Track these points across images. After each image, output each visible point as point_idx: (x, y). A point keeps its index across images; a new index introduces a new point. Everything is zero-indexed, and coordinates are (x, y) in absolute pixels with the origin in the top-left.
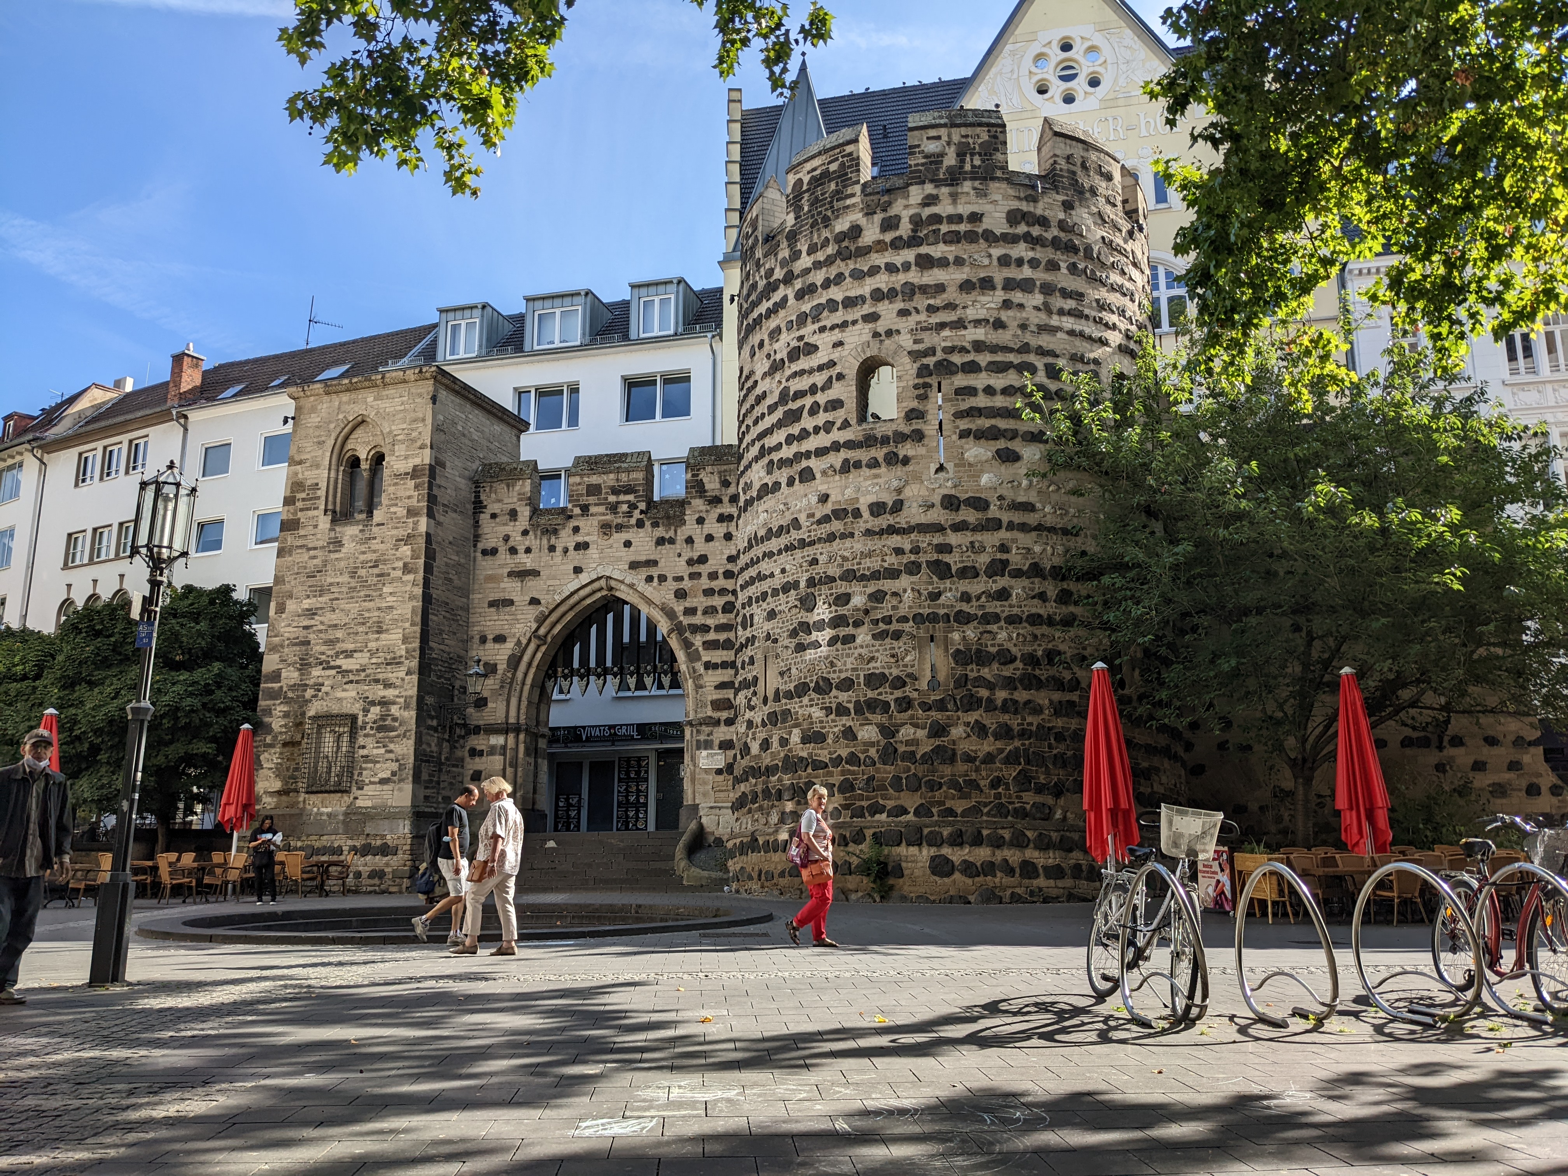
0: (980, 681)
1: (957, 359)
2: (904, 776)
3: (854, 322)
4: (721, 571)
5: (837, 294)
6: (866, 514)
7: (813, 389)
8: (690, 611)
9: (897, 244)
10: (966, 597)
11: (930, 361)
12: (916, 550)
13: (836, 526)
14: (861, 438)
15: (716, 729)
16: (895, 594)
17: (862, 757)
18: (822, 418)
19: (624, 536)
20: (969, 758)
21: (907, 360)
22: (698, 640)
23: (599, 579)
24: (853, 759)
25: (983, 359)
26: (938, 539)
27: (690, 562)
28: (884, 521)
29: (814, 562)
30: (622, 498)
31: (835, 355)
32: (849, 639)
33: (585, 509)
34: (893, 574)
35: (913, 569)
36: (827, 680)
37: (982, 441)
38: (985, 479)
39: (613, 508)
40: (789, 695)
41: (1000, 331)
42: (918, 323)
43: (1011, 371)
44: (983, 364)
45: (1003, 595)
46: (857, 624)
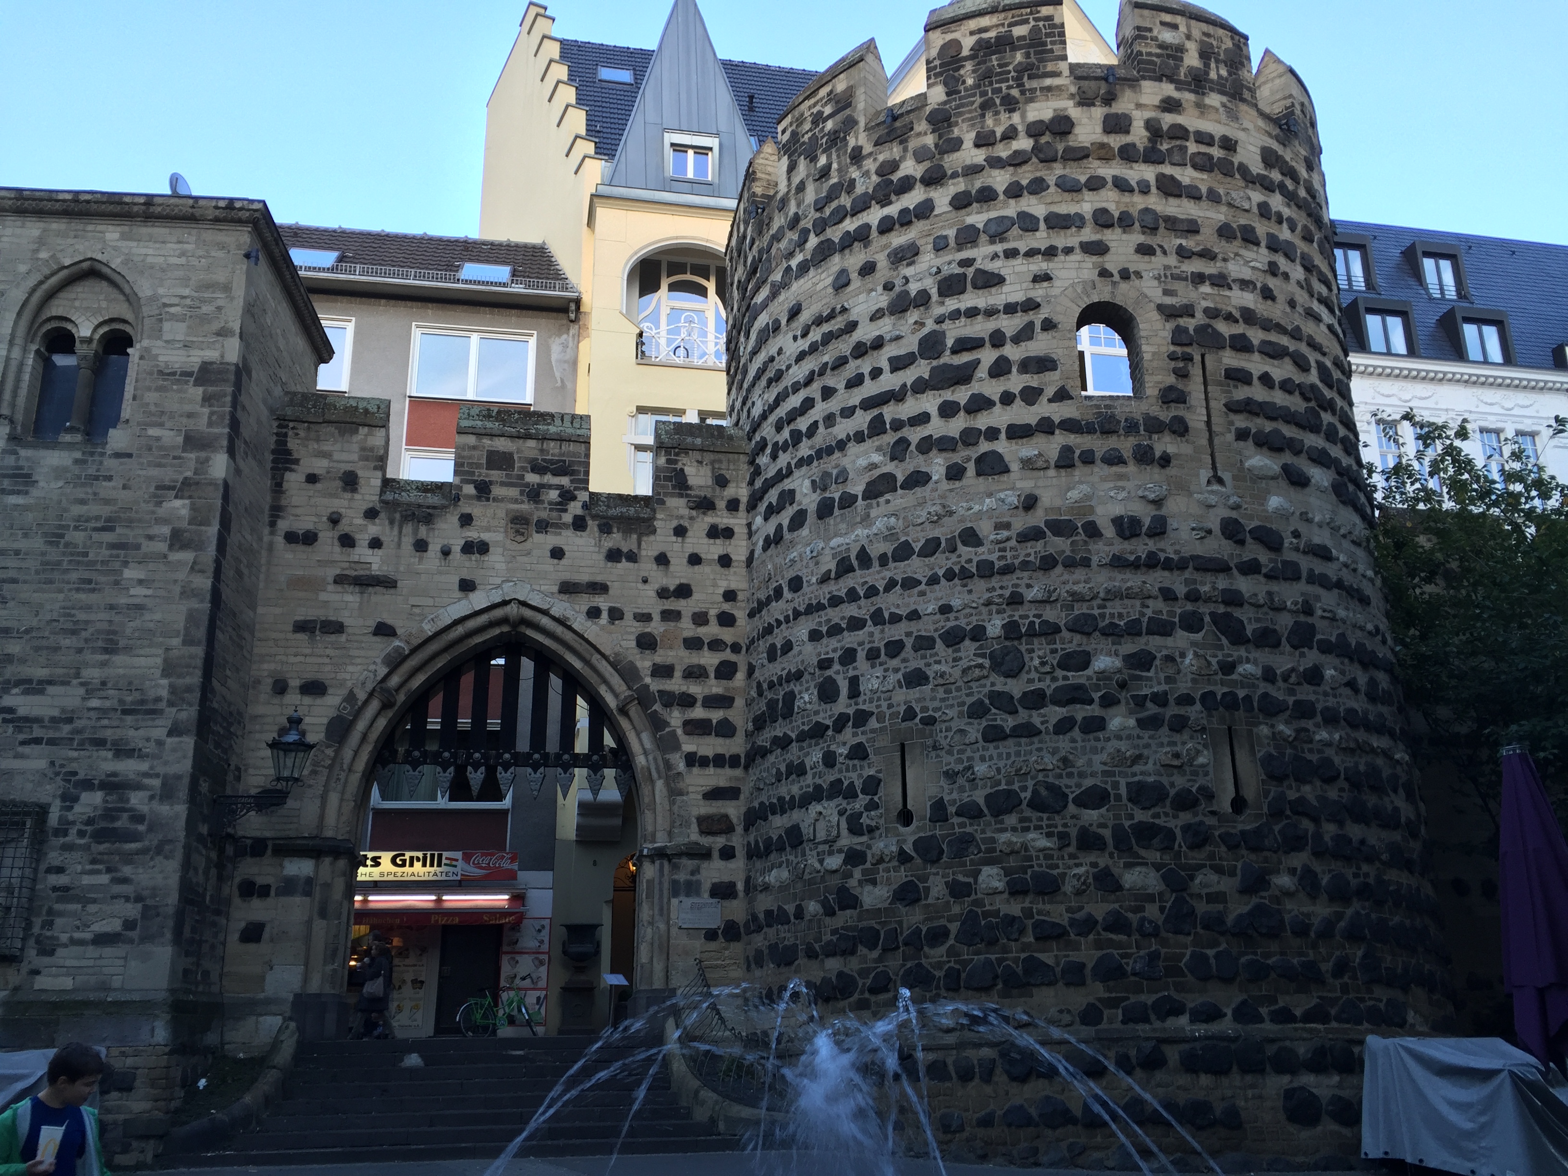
0: (1300, 808)
1: (1225, 329)
2: (1211, 952)
3: (1068, 251)
4: (713, 613)
5: (1036, 207)
6: (1109, 532)
7: (997, 339)
8: (663, 671)
9: (1128, 154)
10: (1269, 675)
11: (1190, 324)
12: (1193, 596)
13: (1059, 545)
14: (1091, 418)
15: (705, 865)
16: (1170, 659)
17: (1134, 918)
18: (1016, 382)
19: (551, 540)
20: (1302, 929)
21: (1155, 316)
22: (675, 718)
23: (505, 603)
24: (1117, 924)
25: (1256, 336)
26: (1222, 583)
27: (663, 593)
28: (1141, 547)
29: (1016, 600)
30: (549, 479)
31: (1038, 292)
32: (1094, 726)
33: (483, 490)
34: (1162, 628)
35: (1191, 623)
36: (1054, 789)
37: (1265, 450)
38: (1274, 502)
39: (534, 494)
40: (970, 812)
41: (1269, 302)
42: (1167, 267)
43: (1287, 360)
44: (1256, 342)
45: (1314, 676)
46: (1109, 702)
